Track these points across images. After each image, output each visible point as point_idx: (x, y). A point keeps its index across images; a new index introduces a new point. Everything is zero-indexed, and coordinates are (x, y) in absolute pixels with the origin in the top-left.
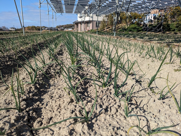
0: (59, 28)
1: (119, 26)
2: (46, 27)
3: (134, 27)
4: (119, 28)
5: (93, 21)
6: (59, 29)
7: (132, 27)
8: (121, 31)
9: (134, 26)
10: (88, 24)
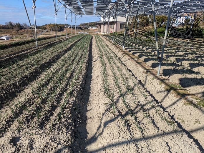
0: (83, 26)
1: (144, 29)
2: (69, 25)
3: (161, 31)
4: (144, 31)
5: (117, 22)
6: (83, 28)
7: (159, 31)
8: (146, 35)
9: (162, 29)
10: (112, 25)
